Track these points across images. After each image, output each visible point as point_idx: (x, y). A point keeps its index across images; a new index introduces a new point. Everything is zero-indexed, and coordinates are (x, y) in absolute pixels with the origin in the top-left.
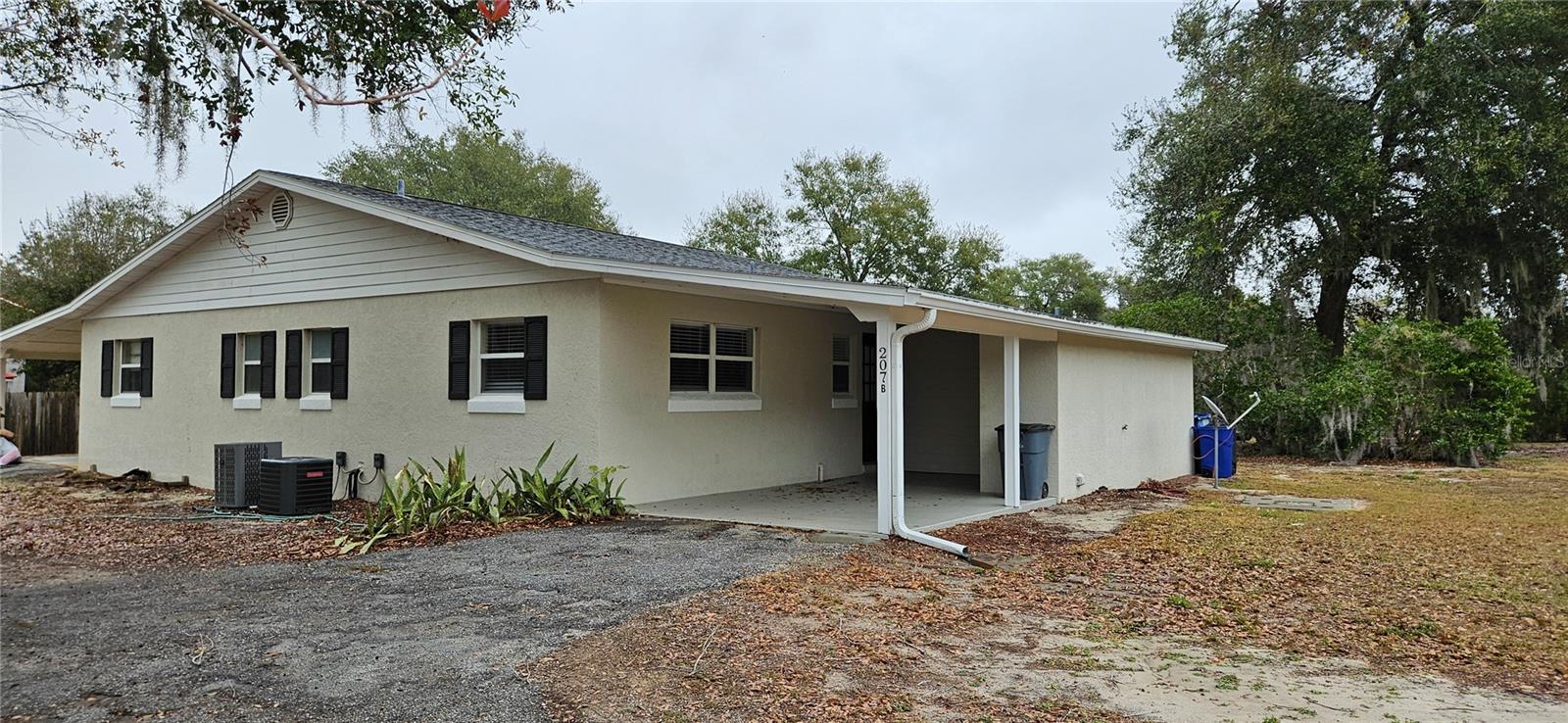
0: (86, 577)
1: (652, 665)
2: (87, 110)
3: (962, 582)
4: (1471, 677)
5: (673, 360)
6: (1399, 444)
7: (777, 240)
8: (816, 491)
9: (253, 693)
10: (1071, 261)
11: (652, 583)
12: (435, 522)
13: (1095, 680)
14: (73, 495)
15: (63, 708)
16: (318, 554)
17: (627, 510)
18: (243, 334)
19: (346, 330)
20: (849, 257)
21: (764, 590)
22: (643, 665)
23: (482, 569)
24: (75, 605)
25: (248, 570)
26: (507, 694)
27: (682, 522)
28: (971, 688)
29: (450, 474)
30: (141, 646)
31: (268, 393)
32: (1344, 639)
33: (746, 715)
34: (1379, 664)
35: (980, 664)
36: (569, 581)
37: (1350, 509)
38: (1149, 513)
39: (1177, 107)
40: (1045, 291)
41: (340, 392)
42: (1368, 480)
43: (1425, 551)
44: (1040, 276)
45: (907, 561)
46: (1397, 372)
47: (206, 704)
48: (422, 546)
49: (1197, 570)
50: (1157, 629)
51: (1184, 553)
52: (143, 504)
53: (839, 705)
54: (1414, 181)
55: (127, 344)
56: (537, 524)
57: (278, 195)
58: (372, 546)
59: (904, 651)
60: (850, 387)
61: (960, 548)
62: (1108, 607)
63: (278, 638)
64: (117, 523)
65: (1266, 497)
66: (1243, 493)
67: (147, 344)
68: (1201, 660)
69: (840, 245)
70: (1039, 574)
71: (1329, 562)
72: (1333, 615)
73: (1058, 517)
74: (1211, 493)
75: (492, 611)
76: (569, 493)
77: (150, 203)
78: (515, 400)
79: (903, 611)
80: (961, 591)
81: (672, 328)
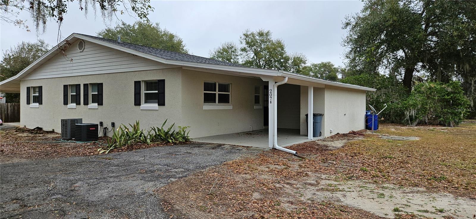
0: (18, 161)
1: (197, 190)
2: (19, 13)
3: (295, 163)
4: (459, 194)
5: (205, 93)
6: (428, 120)
7: (237, 57)
8: (249, 134)
9: (67, 199)
10: (327, 64)
11: (197, 163)
12: (129, 144)
13: (339, 195)
14: (18, 135)
15: (5, 204)
16: (92, 154)
17: (190, 140)
18: (70, 85)
19: (102, 84)
20: (260, 62)
21: (233, 166)
22: (194, 190)
23: (144, 159)
24: (13, 170)
25: (69, 159)
26: (149, 200)
27: (207, 144)
28: (299, 198)
29: (134, 129)
30: (33, 183)
31: (78, 103)
32: (417, 181)
33: (227, 207)
34: (429, 189)
35: (302, 189)
36: (171, 163)
37: (415, 140)
38: (353, 141)
39: (361, 15)
40: (319, 73)
41: (100, 103)
42: (419, 131)
43: (440, 153)
44: (318, 69)
45: (278, 156)
46: (428, 98)
47: (51, 203)
48: (125, 151)
49: (369, 159)
50: (358, 178)
51: (364, 154)
52: (40, 138)
53: (257, 203)
54: (435, 39)
55: (34, 88)
56: (162, 144)
57: (80, 41)
58: (110, 151)
59: (278, 185)
60: (260, 102)
61: (294, 152)
62: (342, 171)
63: (77, 181)
64: (31, 143)
65: (388, 136)
66: (381, 135)
67: (40, 88)
68: (372, 188)
69: (257, 59)
70: (319, 160)
71: (410, 157)
72: (413, 174)
73: (325, 142)
74: (372, 135)
75: (146, 172)
76: (172, 135)
77: (44, 45)
78: (155, 106)
79: (277, 172)
80: (295, 166)
81: (204, 83)
